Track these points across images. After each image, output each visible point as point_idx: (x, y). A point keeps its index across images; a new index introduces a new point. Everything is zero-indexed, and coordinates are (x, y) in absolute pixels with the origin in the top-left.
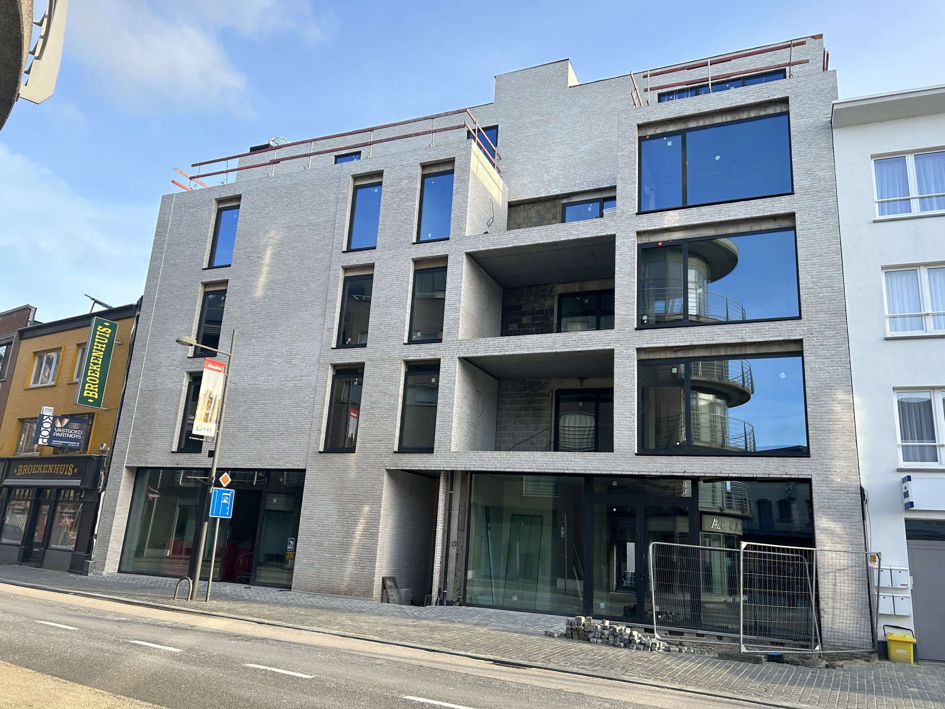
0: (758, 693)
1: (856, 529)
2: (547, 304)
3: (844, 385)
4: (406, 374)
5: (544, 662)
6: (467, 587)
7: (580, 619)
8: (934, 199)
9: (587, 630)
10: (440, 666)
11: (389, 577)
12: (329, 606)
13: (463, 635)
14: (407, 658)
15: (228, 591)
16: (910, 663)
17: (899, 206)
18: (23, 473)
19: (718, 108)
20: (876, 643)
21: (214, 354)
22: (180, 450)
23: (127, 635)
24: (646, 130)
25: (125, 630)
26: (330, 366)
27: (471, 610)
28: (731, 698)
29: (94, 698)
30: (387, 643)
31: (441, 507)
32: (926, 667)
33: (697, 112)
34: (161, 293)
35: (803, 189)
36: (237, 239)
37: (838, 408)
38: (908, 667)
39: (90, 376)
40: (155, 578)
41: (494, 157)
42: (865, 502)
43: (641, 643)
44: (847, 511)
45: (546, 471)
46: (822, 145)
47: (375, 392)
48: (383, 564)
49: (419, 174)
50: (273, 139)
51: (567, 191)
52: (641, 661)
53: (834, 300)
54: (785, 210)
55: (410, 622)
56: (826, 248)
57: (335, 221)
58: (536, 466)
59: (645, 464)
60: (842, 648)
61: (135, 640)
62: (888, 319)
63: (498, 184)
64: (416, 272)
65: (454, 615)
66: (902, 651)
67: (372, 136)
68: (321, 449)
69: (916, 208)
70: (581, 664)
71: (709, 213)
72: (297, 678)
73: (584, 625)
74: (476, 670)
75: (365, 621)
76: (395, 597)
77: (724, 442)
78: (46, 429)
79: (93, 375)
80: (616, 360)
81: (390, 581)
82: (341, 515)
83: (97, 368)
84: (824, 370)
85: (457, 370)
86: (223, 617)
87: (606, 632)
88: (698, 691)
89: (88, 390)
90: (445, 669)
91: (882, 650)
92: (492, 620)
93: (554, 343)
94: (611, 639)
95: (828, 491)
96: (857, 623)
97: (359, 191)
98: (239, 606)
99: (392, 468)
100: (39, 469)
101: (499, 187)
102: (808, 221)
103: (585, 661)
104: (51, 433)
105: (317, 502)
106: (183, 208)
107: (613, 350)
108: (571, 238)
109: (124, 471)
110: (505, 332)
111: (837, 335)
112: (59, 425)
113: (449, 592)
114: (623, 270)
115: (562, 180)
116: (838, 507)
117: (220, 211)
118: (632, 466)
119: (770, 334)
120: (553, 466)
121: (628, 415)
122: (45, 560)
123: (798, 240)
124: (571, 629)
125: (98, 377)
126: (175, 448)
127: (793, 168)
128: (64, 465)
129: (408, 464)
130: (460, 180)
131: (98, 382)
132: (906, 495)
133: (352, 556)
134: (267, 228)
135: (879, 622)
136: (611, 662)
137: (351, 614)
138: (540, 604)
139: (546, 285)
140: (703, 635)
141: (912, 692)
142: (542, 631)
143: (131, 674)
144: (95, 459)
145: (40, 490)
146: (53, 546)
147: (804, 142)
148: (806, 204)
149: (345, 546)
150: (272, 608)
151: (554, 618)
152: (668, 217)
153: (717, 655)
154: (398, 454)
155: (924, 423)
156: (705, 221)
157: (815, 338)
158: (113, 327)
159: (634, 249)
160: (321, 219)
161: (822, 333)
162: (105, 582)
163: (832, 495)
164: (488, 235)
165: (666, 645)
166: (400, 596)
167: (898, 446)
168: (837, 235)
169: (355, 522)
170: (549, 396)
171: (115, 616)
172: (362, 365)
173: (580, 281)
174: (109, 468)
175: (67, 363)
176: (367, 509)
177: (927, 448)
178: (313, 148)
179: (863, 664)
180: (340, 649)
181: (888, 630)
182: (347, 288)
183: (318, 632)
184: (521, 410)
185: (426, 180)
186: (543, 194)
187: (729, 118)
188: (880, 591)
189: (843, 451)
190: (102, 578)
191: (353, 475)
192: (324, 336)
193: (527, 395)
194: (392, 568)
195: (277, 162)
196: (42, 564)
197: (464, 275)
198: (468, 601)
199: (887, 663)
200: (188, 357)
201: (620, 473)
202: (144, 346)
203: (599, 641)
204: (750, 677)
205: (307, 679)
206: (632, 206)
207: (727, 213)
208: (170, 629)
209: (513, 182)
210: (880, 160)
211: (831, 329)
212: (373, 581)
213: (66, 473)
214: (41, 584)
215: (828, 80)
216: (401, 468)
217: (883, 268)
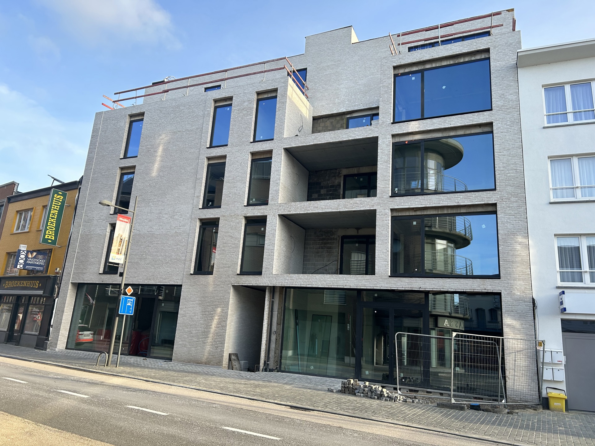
0: (458, 429)
1: (529, 325)
2: (336, 182)
3: (522, 232)
4: (246, 225)
5: (322, 408)
6: (282, 361)
7: (350, 381)
8: (583, 113)
9: (354, 388)
10: (254, 409)
11: (234, 354)
12: (194, 371)
13: (275, 390)
14: (234, 404)
15: (132, 361)
16: (563, 412)
17: (560, 118)
18: (8, 287)
19: (444, 55)
20: (541, 399)
21: (126, 212)
22: (105, 273)
23: (57, 387)
24: (399, 70)
25: (58, 384)
26: (198, 220)
27: (284, 375)
28: (439, 432)
29: (22, 425)
30: (225, 394)
31: (266, 309)
32: (573, 414)
33: (431, 58)
34: (94, 174)
35: (498, 107)
36: (141, 140)
37: (518, 247)
38: (561, 414)
39: (50, 226)
40: (88, 353)
41: (303, 88)
42: (535, 308)
43: (388, 397)
44: (524, 314)
45: (333, 287)
46: (511, 79)
47: (226, 236)
48: (230, 345)
49: (255, 99)
50: (166, 78)
51: (350, 109)
52: (386, 408)
53: (517, 178)
54: (486, 120)
55: (243, 381)
56: (513, 145)
57: (202, 128)
58: (326, 283)
59: (395, 283)
60: (519, 401)
61: (61, 390)
62: (552, 190)
63: (306, 105)
64: (253, 161)
65: (272, 378)
66: (558, 404)
67: (226, 75)
68: (192, 272)
69: (571, 119)
70: (347, 409)
71: (437, 123)
72: (157, 415)
73: (352, 385)
74: (277, 412)
75: (214, 381)
76: (237, 366)
77: (452, 271)
78: (22, 259)
79: (52, 225)
80: (377, 216)
81: (234, 356)
82: (203, 314)
83: (54, 220)
84: (510, 223)
85: (277, 222)
86: (125, 377)
87: (366, 389)
88: (419, 427)
89: (48, 234)
90: (256, 411)
91: (545, 403)
92: (296, 381)
93: (339, 205)
94: (369, 394)
95: (512, 301)
96: (529, 385)
97: (218, 109)
98: (136, 370)
99: (235, 284)
100: (18, 283)
101: (306, 107)
102: (501, 127)
103: (350, 407)
104: (25, 262)
105: (188, 305)
106: (108, 121)
107: (375, 210)
108: (350, 139)
109: (70, 285)
110: (310, 199)
111: (518, 200)
112: (30, 256)
113: (271, 364)
114: (382, 159)
115: (347, 103)
116: (518, 311)
117: (131, 123)
118: (387, 284)
119: (476, 200)
120: (336, 284)
121: (385, 251)
122: (21, 341)
123: (494, 139)
124: (344, 387)
125: (54, 226)
126: (101, 271)
127: (492, 94)
128: (34, 282)
129: (245, 282)
130: (281, 102)
131: (54, 229)
132: (562, 303)
133: (210, 340)
134: (160, 133)
135: (543, 385)
136: (367, 408)
137: (206, 376)
138: (329, 372)
139: (336, 169)
140: (431, 392)
141: (560, 430)
142: (326, 388)
143: (51, 411)
144: (52, 278)
145: (19, 297)
146: (26, 332)
147: (499, 77)
148: (500, 116)
149: (205, 334)
150: (157, 372)
151: (336, 380)
152: (411, 125)
153: (436, 405)
154: (240, 276)
155: (574, 257)
156: (435, 128)
157: (505, 203)
158: (64, 195)
159: (390, 146)
160: (194, 127)
161: (509, 199)
162: (56, 355)
163: (514, 303)
164: (298, 137)
165: (404, 398)
166: (240, 365)
167: (557, 272)
168: (519, 137)
169: (212, 319)
170: (337, 240)
171: (55, 375)
172: (218, 219)
173: (357, 167)
174: (61, 283)
175: (36, 218)
176: (220, 310)
177: (576, 273)
178: (190, 82)
179: (531, 412)
180: (192, 397)
181: (549, 390)
182: (210, 170)
183: (182, 387)
184: (319, 249)
185: (260, 102)
186: (335, 112)
187: (451, 62)
188: (544, 365)
189: (522, 275)
190: (55, 352)
191: (211, 289)
192: (195, 201)
193: (323, 239)
194: (235, 348)
195: (167, 91)
196: (19, 343)
197: (282, 162)
198: (282, 369)
199: (547, 411)
200: (111, 214)
201: (379, 288)
202: (83, 207)
203: (362, 395)
204: (455, 419)
205: (163, 415)
206: (389, 118)
207: (449, 123)
208: (87, 384)
209: (316, 104)
210: (548, 88)
211: (515, 197)
212: (223, 356)
213: (34, 287)
214: (16, 355)
215: (515, 37)
216: (241, 285)
217: (549, 157)
